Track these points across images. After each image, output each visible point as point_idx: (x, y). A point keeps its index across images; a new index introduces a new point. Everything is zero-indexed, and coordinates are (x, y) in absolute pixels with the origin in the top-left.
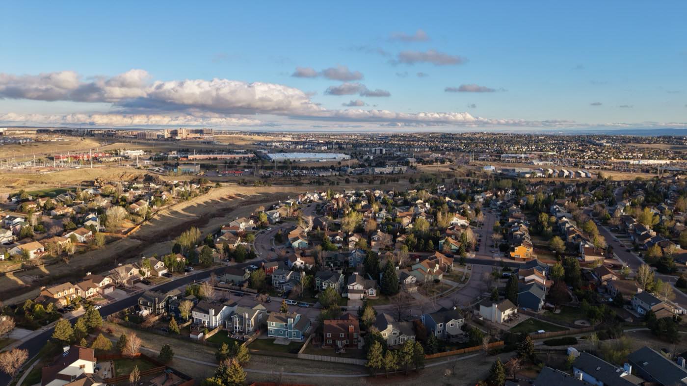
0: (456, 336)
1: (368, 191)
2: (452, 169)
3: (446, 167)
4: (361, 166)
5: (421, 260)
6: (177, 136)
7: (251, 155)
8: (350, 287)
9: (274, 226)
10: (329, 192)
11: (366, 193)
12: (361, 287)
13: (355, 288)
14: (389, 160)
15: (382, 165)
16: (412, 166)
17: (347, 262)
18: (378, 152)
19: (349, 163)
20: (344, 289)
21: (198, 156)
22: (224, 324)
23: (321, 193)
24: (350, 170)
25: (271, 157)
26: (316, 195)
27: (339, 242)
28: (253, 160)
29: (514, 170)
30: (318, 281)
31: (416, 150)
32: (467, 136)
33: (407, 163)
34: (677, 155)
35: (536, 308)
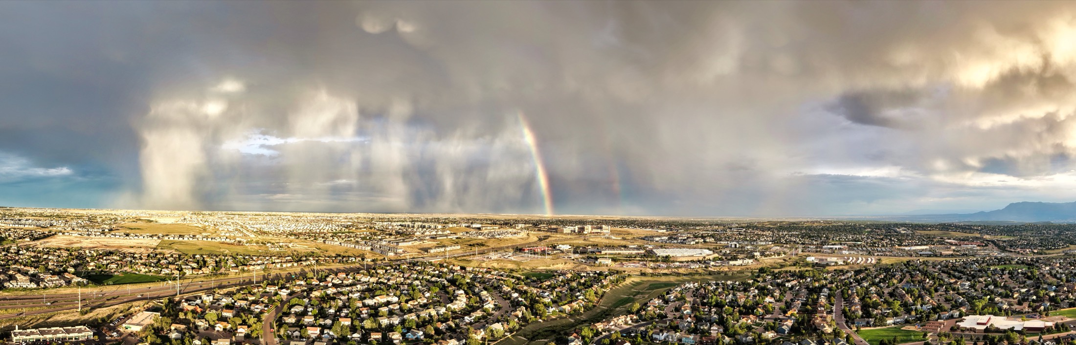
0: (750, 342)
1: (723, 282)
2: (785, 260)
3: (780, 259)
4: (720, 259)
5: (743, 318)
6: (584, 231)
7: (642, 252)
8: (712, 328)
9: (672, 303)
10: (699, 283)
11: (722, 283)
12: (716, 329)
13: (714, 329)
14: (741, 254)
15: (735, 258)
16: (756, 259)
17: (711, 320)
18: (733, 246)
19: (711, 257)
20: (709, 329)
21: (608, 252)
22: (665, 339)
23: (694, 283)
24: (712, 263)
25: (656, 252)
26: (692, 285)
27: (706, 312)
28: (644, 255)
29: (827, 260)
30: (698, 326)
31: (762, 243)
32: (808, 224)
33: (753, 257)
34: (962, 242)
35: (784, 333)
